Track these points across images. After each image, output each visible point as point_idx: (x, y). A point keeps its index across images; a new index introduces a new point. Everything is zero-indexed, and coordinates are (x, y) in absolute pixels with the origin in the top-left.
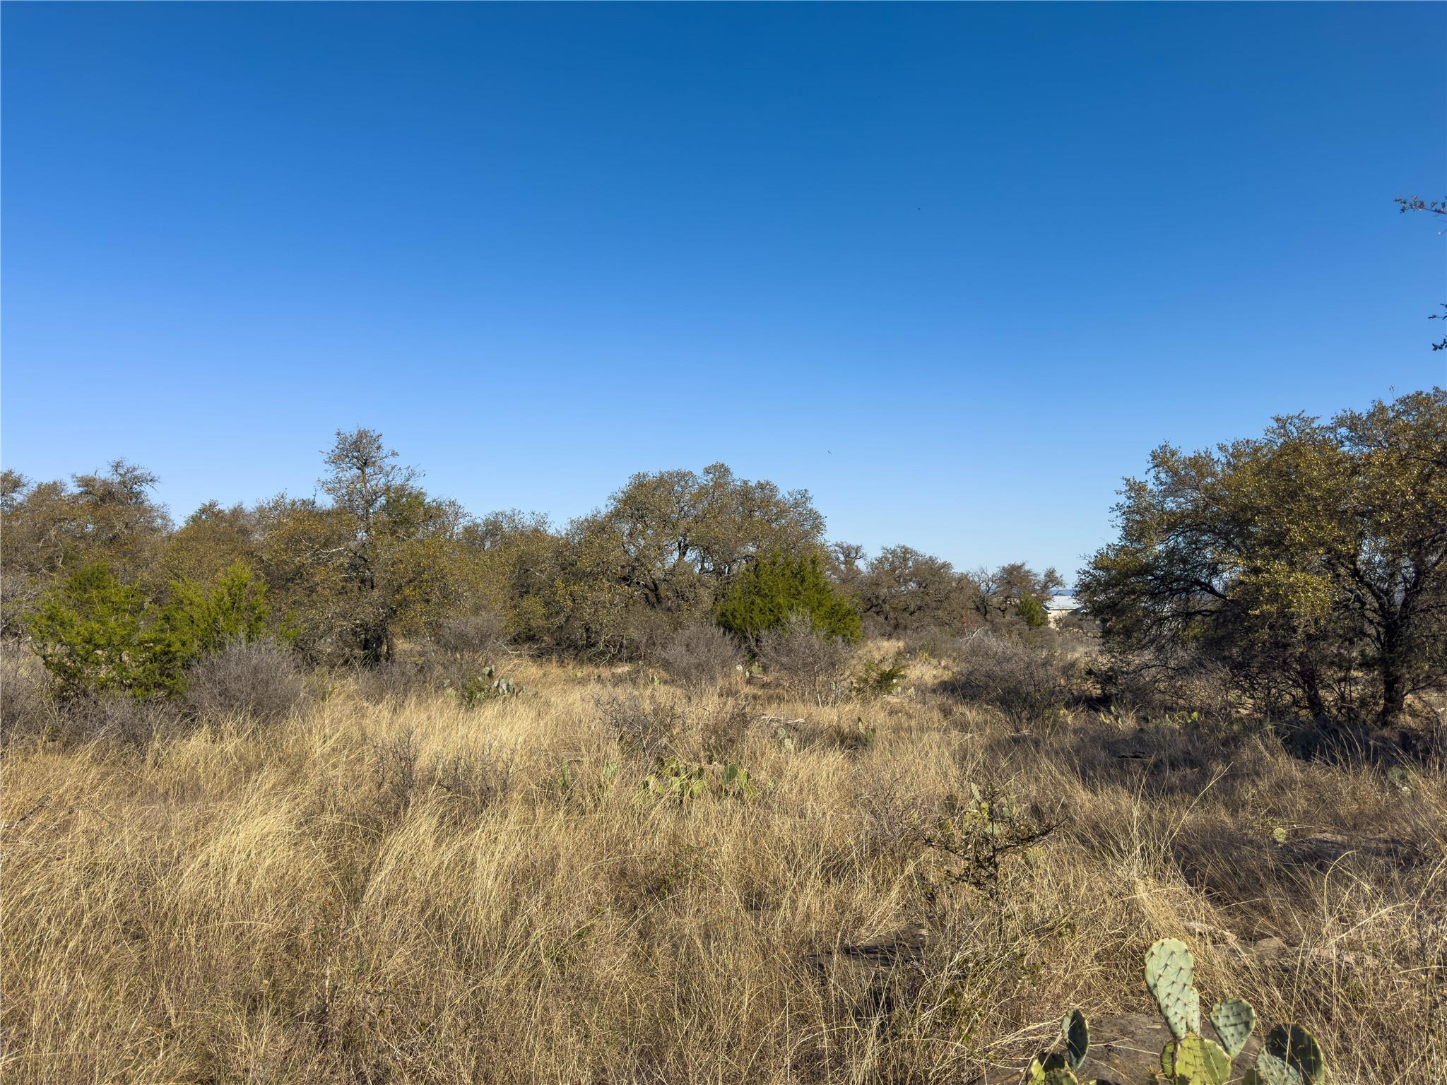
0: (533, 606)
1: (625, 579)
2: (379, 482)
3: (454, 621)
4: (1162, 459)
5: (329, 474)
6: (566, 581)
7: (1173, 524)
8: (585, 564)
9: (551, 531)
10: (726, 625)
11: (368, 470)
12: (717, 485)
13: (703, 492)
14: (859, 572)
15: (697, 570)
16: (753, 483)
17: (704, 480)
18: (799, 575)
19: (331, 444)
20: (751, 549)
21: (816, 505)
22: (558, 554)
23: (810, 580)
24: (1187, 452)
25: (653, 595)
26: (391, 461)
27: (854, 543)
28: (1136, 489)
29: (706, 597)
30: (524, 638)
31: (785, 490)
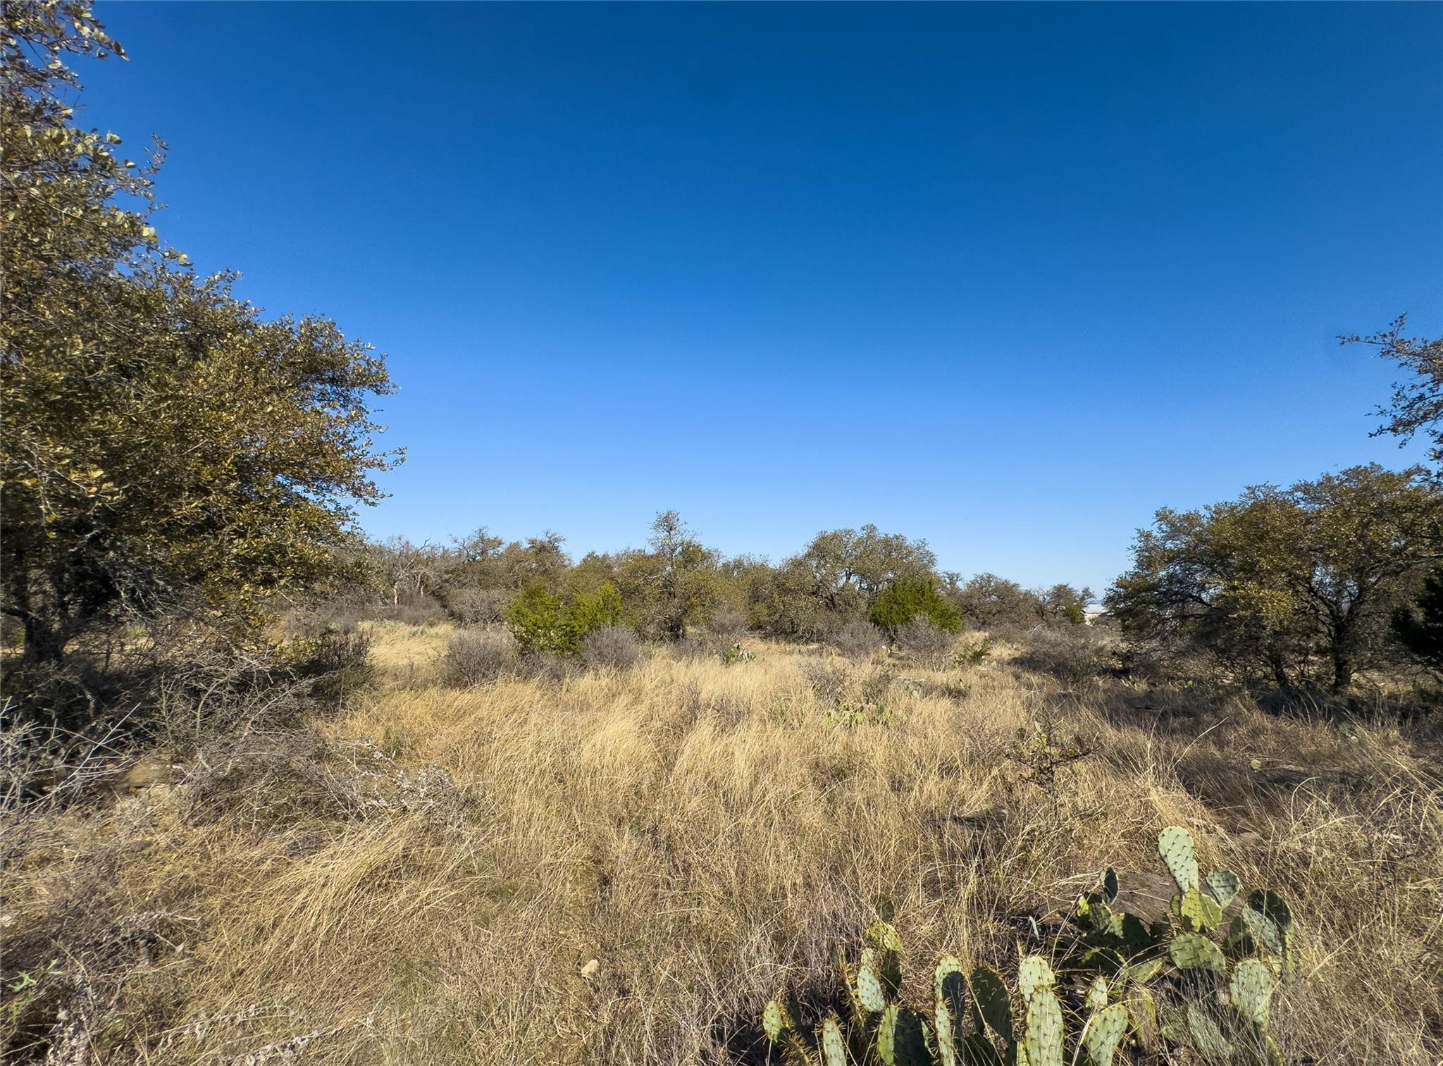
0: (761, 608)
1: (814, 593)
2: (677, 539)
3: (719, 617)
4: (1163, 516)
5: (653, 535)
6: (779, 594)
8: (790, 585)
9: (771, 566)
10: (875, 621)
11: (672, 532)
12: (869, 537)
13: (860, 542)
14: (959, 589)
15: (857, 588)
16: (891, 535)
17: (861, 533)
18: (921, 590)
19: (653, 519)
20: (891, 575)
21: (931, 548)
22: (775, 578)
23: (928, 593)
24: (1181, 511)
25: (831, 603)
26: (684, 527)
27: (956, 571)
28: (1145, 535)
29: (863, 604)
30: (757, 627)
31: (911, 540)
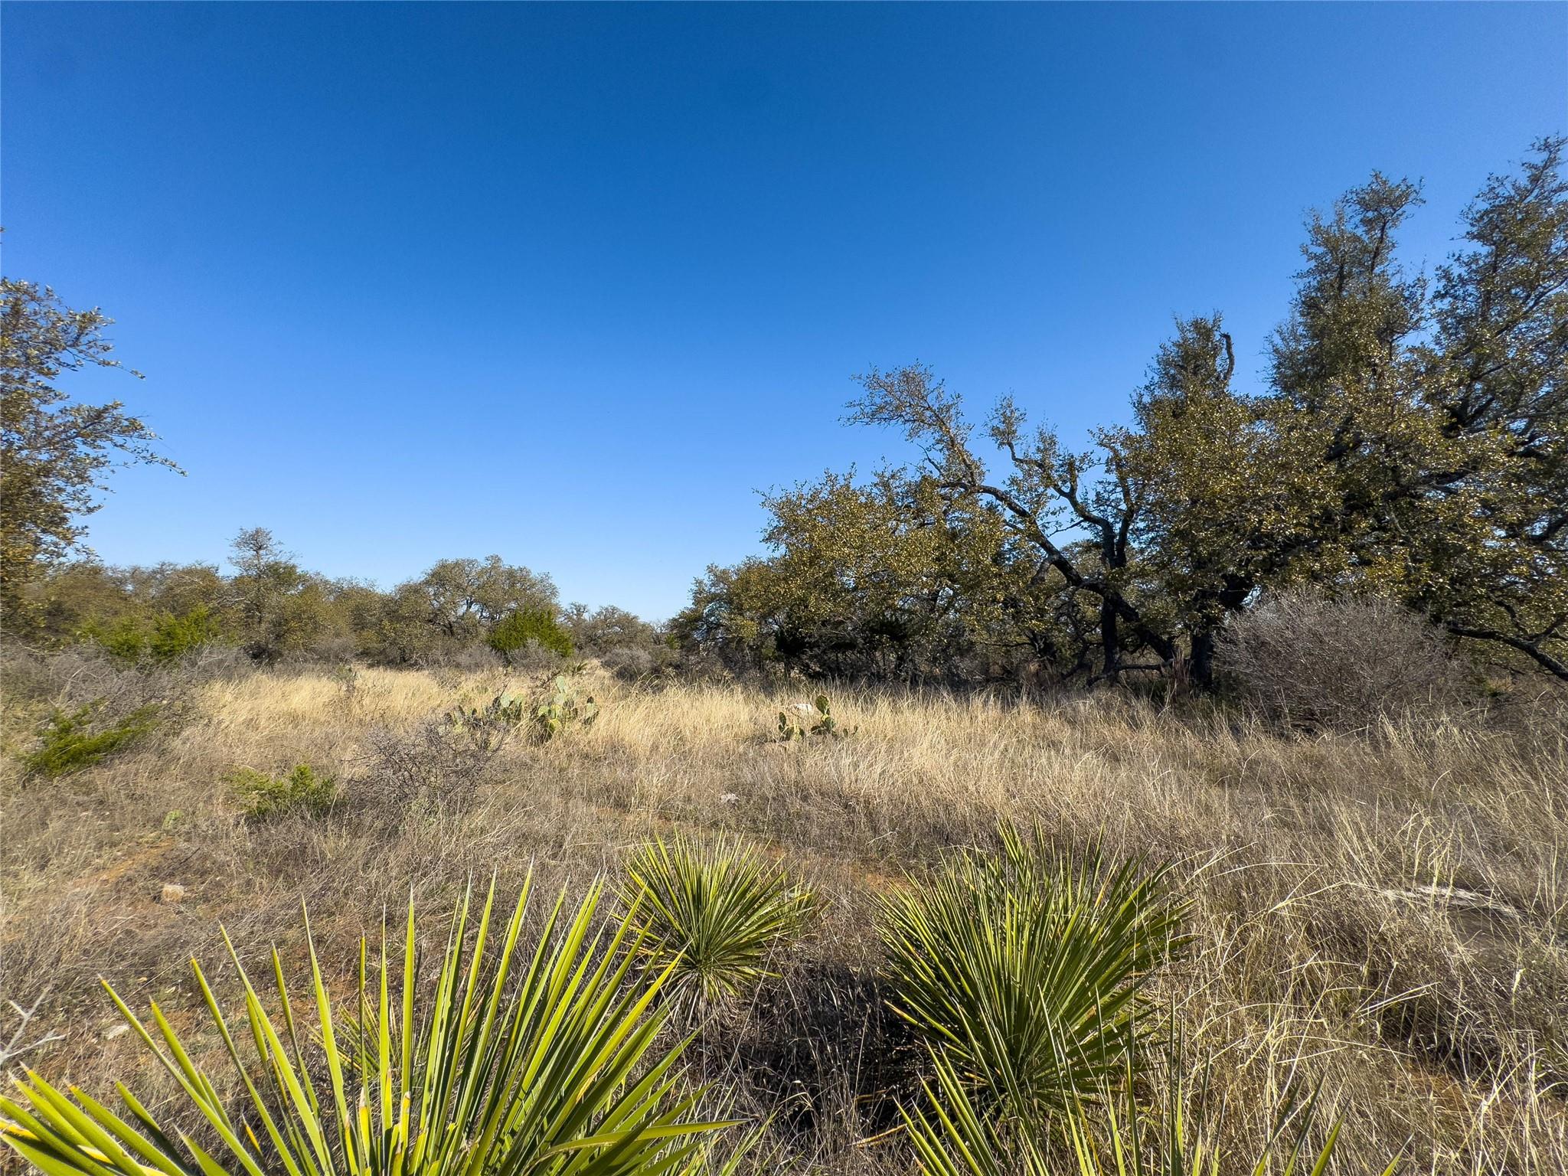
0: (370, 634)
1: (430, 621)
2: (267, 559)
3: (324, 641)
4: (710, 569)
5: (235, 553)
6: (391, 621)
7: (713, 598)
8: (404, 611)
9: (379, 591)
10: (495, 646)
11: (261, 552)
12: (493, 568)
13: (484, 571)
14: (585, 620)
15: (478, 617)
16: (516, 568)
17: (484, 564)
18: (540, 620)
19: (235, 534)
20: (513, 605)
21: (554, 581)
22: (385, 605)
23: (546, 623)
24: (721, 568)
25: (450, 630)
26: (280, 547)
27: (583, 604)
28: (699, 583)
29: (483, 632)
30: (364, 654)
31: (535, 573)
